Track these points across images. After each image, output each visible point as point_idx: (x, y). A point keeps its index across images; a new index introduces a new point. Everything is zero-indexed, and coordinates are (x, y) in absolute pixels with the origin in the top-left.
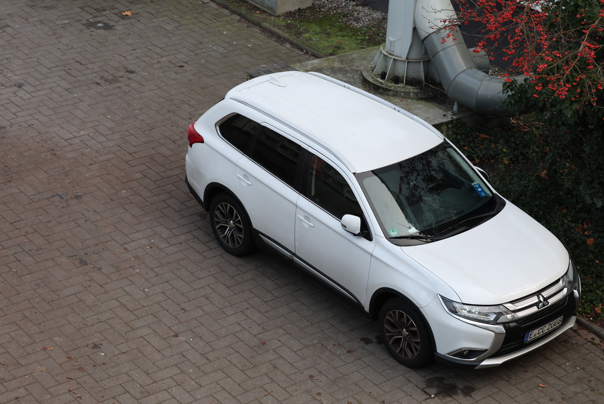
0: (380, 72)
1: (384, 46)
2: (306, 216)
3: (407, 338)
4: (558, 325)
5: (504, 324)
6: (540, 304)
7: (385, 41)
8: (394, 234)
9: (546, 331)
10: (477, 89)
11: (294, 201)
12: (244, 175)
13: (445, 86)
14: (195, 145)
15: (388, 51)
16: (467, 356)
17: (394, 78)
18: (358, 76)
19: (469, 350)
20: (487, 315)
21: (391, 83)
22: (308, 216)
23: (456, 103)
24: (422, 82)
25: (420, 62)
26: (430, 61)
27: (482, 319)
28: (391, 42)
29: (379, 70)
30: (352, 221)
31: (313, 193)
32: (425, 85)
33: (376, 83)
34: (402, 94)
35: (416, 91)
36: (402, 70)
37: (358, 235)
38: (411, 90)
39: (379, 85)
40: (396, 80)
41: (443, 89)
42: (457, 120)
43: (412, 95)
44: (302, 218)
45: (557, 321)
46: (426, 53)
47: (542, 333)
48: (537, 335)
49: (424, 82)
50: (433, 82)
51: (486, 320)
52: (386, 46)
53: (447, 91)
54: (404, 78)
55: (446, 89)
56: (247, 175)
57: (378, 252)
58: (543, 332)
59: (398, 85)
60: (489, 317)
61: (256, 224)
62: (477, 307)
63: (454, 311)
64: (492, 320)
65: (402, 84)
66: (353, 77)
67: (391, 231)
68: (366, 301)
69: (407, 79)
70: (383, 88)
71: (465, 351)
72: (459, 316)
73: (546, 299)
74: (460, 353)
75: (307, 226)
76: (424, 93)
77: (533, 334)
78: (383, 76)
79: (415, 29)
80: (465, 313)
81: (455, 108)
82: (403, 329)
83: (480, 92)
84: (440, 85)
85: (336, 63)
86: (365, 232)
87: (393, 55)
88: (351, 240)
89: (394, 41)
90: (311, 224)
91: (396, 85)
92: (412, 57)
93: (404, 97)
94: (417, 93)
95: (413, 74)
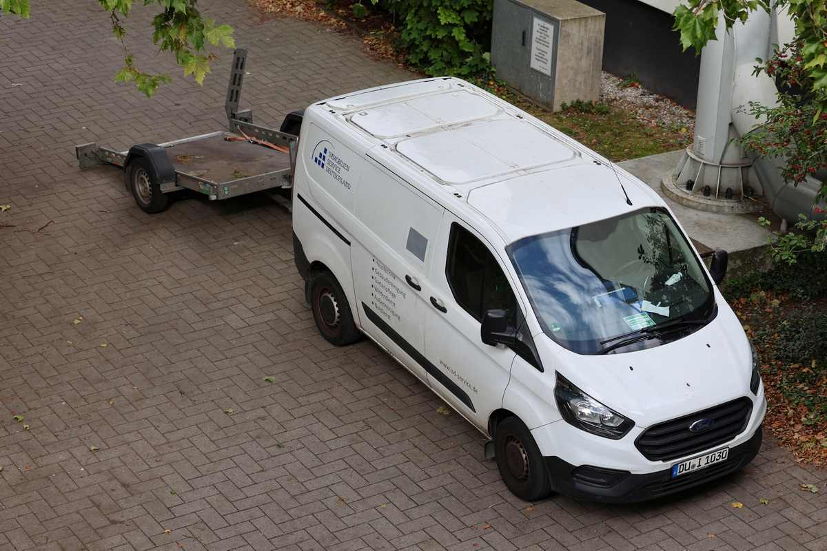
0: (685, 181)
1: (692, 148)
7: (692, 142)
13: (770, 198)
15: (696, 153)
17: (703, 188)
21: (700, 194)
23: (784, 221)
25: (738, 167)
28: (700, 142)
29: (684, 178)
32: (744, 198)
33: (680, 194)
34: (714, 209)
35: (732, 205)
36: (713, 179)
39: (684, 196)
40: (707, 191)
41: (768, 203)
43: (727, 210)
49: (742, 194)
50: (754, 194)
52: (694, 147)
53: (773, 205)
54: (716, 188)
59: (709, 198)
65: (714, 196)
69: (721, 190)
70: (689, 201)
76: (742, 207)
78: (690, 185)
79: (731, 124)
81: (783, 226)
84: (763, 197)
87: (702, 159)
89: (704, 141)
91: (706, 197)
92: (727, 160)
93: (717, 213)
94: (733, 207)
95: (728, 184)
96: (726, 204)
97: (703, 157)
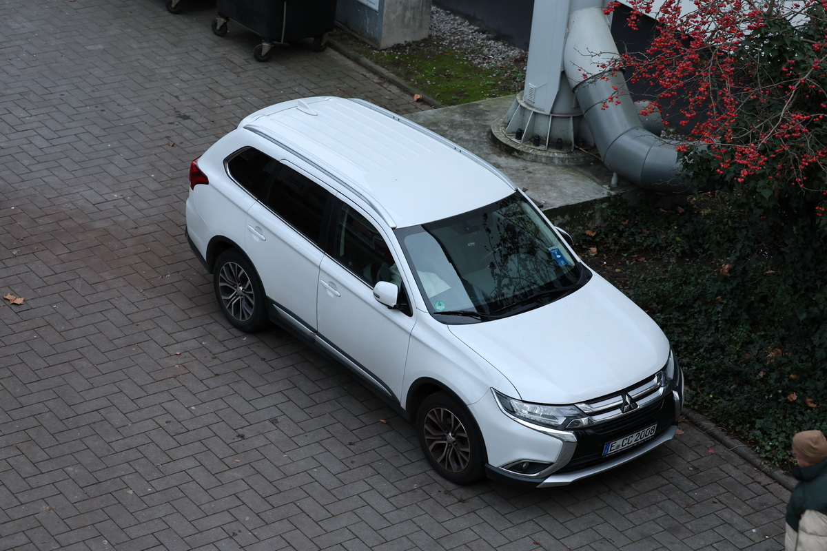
0: (515, 130)
1: (522, 96)
2: (331, 282)
3: (453, 446)
4: (650, 435)
5: (575, 430)
6: (626, 407)
7: (523, 88)
8: (440, 308)
9: (633, 443)
10: (644, 155)
11: (317, 261)
12: (257, 227)
13: (602, 151)
14: (198, 187)
15: (527, 101)
16: (526, 471)
17: (533, 137)
18: (486, 134)
19: (530, 463)
20: (554, 418)
21: (530, 144)
22: (334, 282)
23: (615, 174)
24: (571, 145)
25: (569, 117)
26: (582, 116)
28: (531, 89)
29: (514, 126)
30: (388, 290)
31: (342, 253)
32: (575, 149)
33: (509, 143)
34: (544, 160)
35: (562, 156)
36: (544, 128)
37: (394, 308)
39: (513, 146)
40: (537, 140)
41: (599, 155)
42: (615, 196)
43: (556, 161)
44: (327, 285)
45: (649, 431)
46: (578, 106)
47: (627, 445)
48: (621, 448)
49: (573, 144)
50: (585, 145)
52: (525, 94)
53: (604, 158)
54: (546, 138)
55: (602, 155)
56: (260, 227)
57: (419, 332)
59: (538, 148)
61: (271, 291)
62: (542, 407)
63: (511, 411)
64: (560, 423)
65: (544, 147)
66: (478, 135)
67: (437, 304)
68: (402, 395)
69: (551, 140)
70: (518, 151)
71: (524, 463)
72: (518, 417)
73: (633, 401)
74: (518, 466)
75: (331, 295)
76: (573, 159)
77: (616, 445)
78: (519, 135)
79: (563, 74)
80: (525, 413)
81: (614, 180)
82: (448, 433)
83: (647, 160)
84: (595, 149)
85: (457, 115)
86: (403, 304)
87: (533, 107)
88: (386, 315)
89: (536, 89)
90: (336, 292)
91: (535, 147)
92: (558, 110)
93: (546, 164)
94: (563, 158)
95: (559, 134)
96: (556, 154)
97: (534, 105)
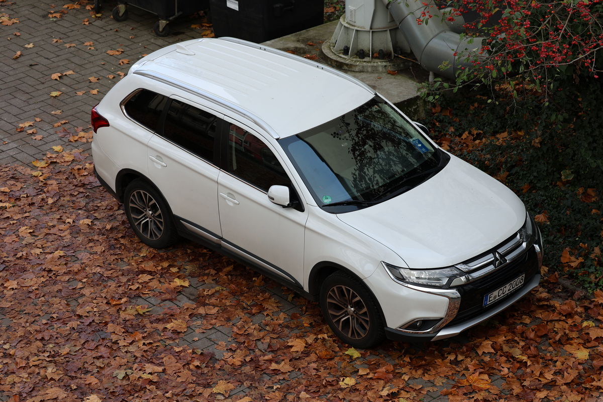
0: (342, 48)
1: (344, 18)
2: (229, 193)
3: (355, 315)
4: (520, 284)
5: (458, 287)
6: (497, 262)
7: (344, 12)
8: (327, 201)
9: (507, 292)
11: (215, 177)
12: (158, 156)
13: (417, 55)
14: (100, 130)
15: (349, 22)
16: (420, 328)
17: (358, 52)
19: (422, 320)
20: (438, 279)
21: (356, 58)
22: (232, 193)
24: (391, 53)
26: (397, 28)
27: (433, 284)
28: (351, 11)
29: (340, 45)
30: (280, 192)
31: (235, 168)
32: (395, 56)
33: (339, 59)
34: (369, 69)
35: (384, 64)
36: (366, 43)
37: (288, 206)
38: (379, 63)
39: (343, 61)
40: (361, 54)
41: (416, 59)
43: (380, 69)
44: (226, 196)
45: (518, 281)
47: (502, 295)
48: (498, 298)
49: (393, 53)
50: (403, 52)
51: (437, 284)
52: (346, 17)
53: (420, 61)
54: (369, 51)
55: (418, 58)
56: (160, 155)
57: (312, 224)
58: (503, 293)
59: (364, 60)
60: (441, 282)
61: (176, 210)
62: (427, 271)
63: (401, 279)
64: (444, 284)
65: (368, 58)
67: (324, 198)
68: (304, 280)
69: (374, 52)
70: (347, 65)
71: (418, 321)
72: (408, 283)
73: (503, 256)
74: (412, 325)
75: (231, 204)
76: (394, 65)
77: (493, 296)
78: (346, 51)
80: (413, 279)
81: (431, 78)
84: (411, 54)
85: (292, 43)
86: (296, 203)
87: (355, 26)
88: (281, 213)
89: (355, 10)
90: (235, 201)
91: (361, 60)
92: (376, 26)
93: (372, 72)
94: (385, 66)
95: (379, 46)
96: (380, 64)
97: (355, 24)
